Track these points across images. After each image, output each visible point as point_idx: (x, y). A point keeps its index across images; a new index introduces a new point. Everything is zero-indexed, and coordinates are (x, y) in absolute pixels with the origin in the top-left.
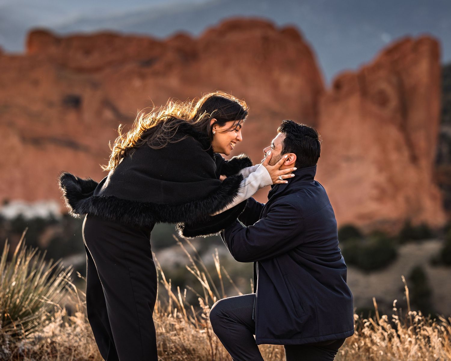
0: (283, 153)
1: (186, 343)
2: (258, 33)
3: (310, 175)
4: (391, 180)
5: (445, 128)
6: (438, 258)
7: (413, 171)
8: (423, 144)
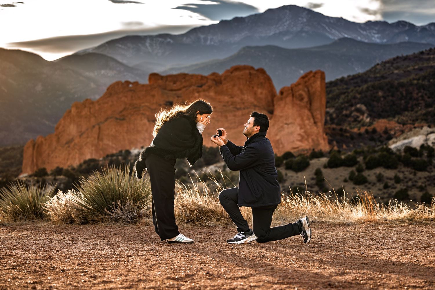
0: (254, 126)
1: (212, 209)
2: (247, 71)
3: (264, 135)
4: (305, 132)
5: (328, 110)
6: (327, 165)
7: (315, 128)
8: (319, 116)
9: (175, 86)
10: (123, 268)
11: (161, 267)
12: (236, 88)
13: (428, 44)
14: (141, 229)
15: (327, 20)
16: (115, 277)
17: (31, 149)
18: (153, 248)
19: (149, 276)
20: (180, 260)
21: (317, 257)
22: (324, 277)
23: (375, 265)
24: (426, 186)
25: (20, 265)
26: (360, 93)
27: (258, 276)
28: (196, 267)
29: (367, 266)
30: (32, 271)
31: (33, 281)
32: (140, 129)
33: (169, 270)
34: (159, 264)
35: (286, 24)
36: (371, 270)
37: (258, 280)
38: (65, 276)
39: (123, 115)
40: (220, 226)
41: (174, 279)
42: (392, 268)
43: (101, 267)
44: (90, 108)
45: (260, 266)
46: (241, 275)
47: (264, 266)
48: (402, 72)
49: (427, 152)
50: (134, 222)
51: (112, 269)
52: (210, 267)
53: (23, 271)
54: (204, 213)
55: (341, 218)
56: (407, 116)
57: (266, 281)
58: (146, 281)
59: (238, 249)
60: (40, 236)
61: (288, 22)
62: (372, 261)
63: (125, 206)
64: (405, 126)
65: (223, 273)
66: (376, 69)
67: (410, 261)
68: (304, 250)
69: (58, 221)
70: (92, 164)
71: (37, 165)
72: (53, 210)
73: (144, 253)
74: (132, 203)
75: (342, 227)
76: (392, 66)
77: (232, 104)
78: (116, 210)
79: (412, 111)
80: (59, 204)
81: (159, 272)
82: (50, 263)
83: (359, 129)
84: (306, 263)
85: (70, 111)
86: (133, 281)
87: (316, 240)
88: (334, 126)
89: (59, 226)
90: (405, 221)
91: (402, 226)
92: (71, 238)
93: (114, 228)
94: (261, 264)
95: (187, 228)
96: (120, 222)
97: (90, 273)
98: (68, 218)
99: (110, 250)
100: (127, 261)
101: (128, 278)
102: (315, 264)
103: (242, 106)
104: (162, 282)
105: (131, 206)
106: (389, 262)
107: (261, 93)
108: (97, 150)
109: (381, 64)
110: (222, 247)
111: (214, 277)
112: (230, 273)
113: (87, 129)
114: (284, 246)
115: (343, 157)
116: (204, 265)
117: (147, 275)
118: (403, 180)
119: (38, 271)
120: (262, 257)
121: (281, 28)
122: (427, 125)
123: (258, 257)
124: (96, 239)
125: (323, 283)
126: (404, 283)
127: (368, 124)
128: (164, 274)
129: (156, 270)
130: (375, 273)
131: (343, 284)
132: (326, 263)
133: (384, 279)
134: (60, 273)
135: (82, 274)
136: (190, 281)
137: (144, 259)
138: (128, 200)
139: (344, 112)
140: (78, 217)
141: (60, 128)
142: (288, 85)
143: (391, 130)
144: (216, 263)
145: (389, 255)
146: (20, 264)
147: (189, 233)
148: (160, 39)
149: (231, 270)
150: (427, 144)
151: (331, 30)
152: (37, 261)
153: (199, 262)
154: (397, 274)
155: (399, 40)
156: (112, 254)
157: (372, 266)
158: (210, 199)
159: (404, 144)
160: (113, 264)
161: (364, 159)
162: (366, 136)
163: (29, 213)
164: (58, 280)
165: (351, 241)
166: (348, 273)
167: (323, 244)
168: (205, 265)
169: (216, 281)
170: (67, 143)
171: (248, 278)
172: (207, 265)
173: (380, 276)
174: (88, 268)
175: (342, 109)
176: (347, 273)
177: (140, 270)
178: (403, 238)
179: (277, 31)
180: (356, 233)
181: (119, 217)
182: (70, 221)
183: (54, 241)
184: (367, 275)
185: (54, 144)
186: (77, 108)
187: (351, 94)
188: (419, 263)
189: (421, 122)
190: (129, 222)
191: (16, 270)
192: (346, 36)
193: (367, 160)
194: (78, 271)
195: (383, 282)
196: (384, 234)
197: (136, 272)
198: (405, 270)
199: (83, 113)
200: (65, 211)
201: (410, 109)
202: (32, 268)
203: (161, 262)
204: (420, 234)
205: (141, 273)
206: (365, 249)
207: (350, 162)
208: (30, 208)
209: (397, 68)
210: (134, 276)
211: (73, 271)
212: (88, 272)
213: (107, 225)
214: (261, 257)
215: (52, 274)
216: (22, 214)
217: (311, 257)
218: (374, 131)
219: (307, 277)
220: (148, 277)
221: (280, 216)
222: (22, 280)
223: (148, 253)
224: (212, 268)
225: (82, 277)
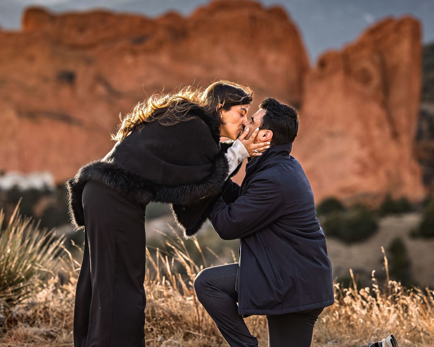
3: (286, 152)
7: (395, 146)
8: (403, 119)
9: (81, 39)
12: (219, 49)
107: (276, 63)
158: (171, 290)
221: (326, 335)
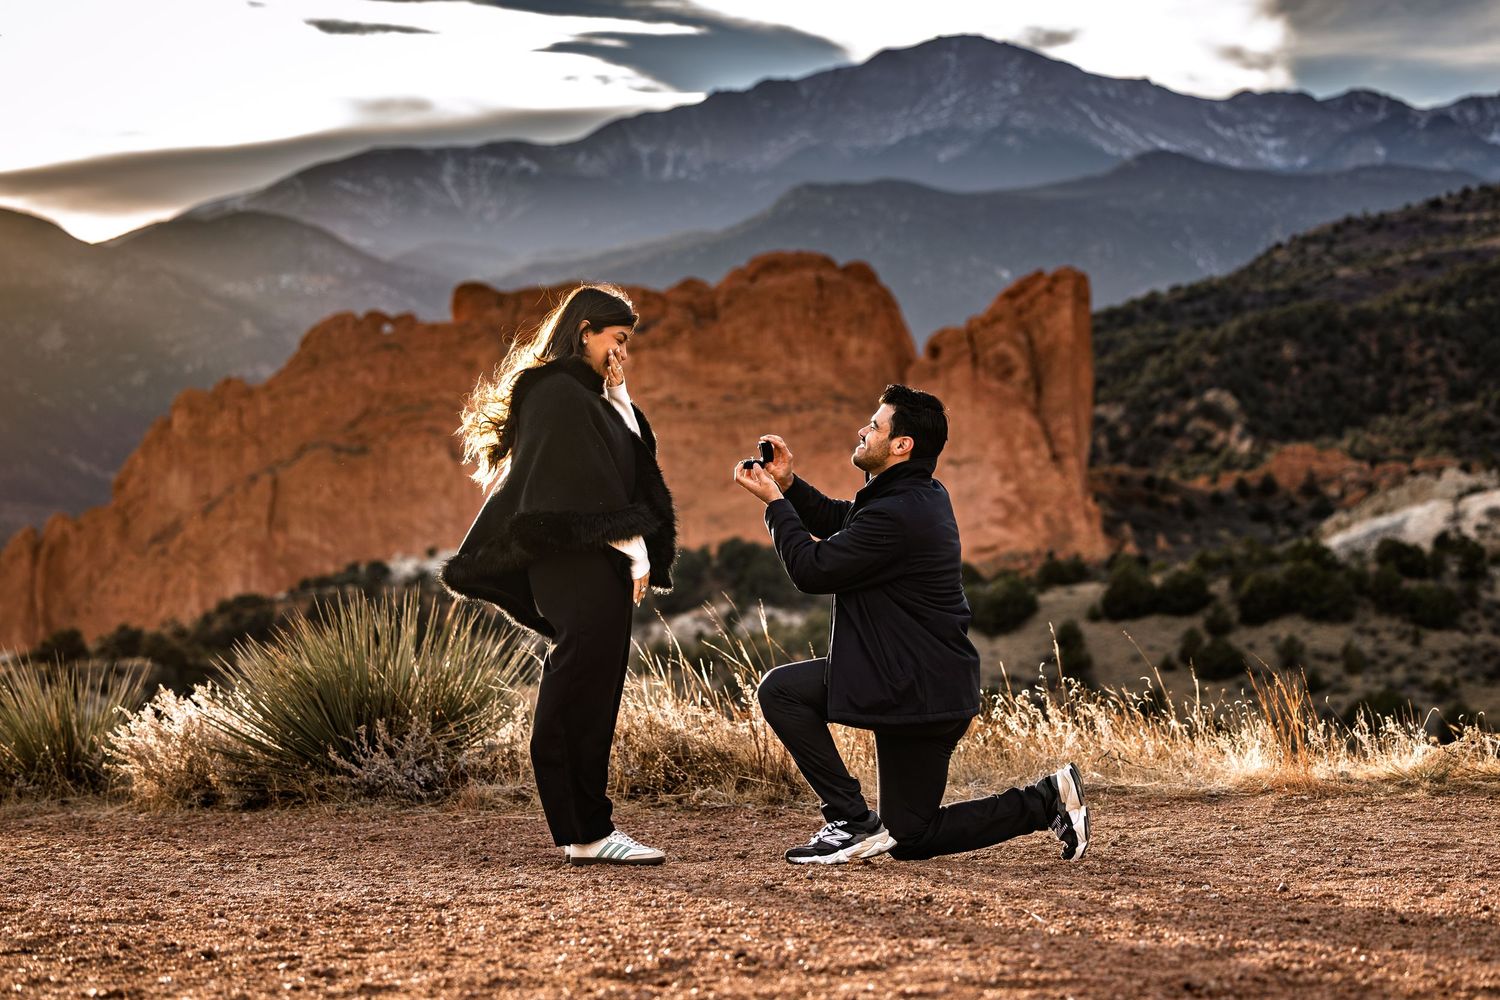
1: (719, 745)
2: (809, 274)
3: (926, 471)
4: (1020, 492)
5: (1101, 410)
6: (1099, 608)
7: (1056, 476)
8: (1068, 434)
10: (425, 944)
11: (563, 939)
12: (769, 335)
13: (1458, 173)
14: (466, 821)
15: (1094, 89)
16: (402, 973)
17: (25, 562)
18: (520, 882)
19: (525, 969)
20: (629, 916)
21: (1119, 902)
22: (1162, 964)
23: (1337, 925)
24: (1455, 683)
25: (47, 941)
26: (1215, 351)
27: (925, 962)
28: (691, 938)
29: (1309, 927)
30: (93, 958)
31: (108, 990)
32: (421, 484)
33: (596, 946)
34: (555, 929)
35: (945, 102)
36: (1327, 941)
37: (927, 974)
38: (220, 971)
39: (360, 437)
40: (750, 806)
41: (619, 976)
42: (1398, 935)
43: (345, 941)
44: (240, 412)
45: (923, 932)
46: (860, 961)
47: (937, 932)
48: (1365, 272)
49: (1458, 559)
50: (438, 798)
51: (386, 947)
52: (743, 936)
53: (63, 960)
54: (691, 762)
55: (1188, 774)
56: (1384, 430)
57: (956, 979)
58: (519, 984)
59: (832, 879)
60: (99, 851)
61: (953, 98)
62: (1320, 912)
63: (403, 739)
64: (1379, 468)
65: (796, 953)
66: (1273, 262)
67: (1458, 911)
68: (1070, 882)
69: (159, 799)
70: (250, 613)
71: (48, 622)
72: (140, 759)
73: (490, 897)
74: (428, 730)
75: (1194, 806)
76: (1328, 252)
77: (755, 392)
78: (372, 756)
79: (1403, 411)
80: (160, 735)
81: (560, 954)
82: (156, 932)
83: (1215, 480)
84: (1089, 921)
85: (168, 424)
86: (471, 983)
87: (1105, 850)
88: (1123, 469)
89: (163, 817)
90: (1417, 784)
91: (1409, 801)
92: (214, 853)
93: (366, 818)
94: (923, 925)
95: (631, 816)
96: (388, 798)
97: (310, 962)
98: (196, 788)
99: (366, 890)
100: (438, 923)
101: (452, 975)
102: (1119, 923)
103: (793, 400)
104: (578, 986)
105: (425, 742)
106: (1385, 914)
107: (861, 352)
108: (266, 564)
109: (1290, 246)
110: (769, 874)
111: (765, 967)
112: (819, 955)
113: (230, 489)
114: (993, 870)
115: (1157, 580)
116: (719, 930)
117: (517, 965)
118: (1373, 662)
119: (117, 957)
120: (923, 902)
121: (927, 118)
122: (1458, 462)
123: (909, 904)
124: (307, 858)
125: (1163, 982)
126: (1454, 980)
127: (1245, 463)
128: (580, 960)
129: (547, 950)
130: (1340, 949)
131: (1236, 983)
132: (1159, 918)
133: (1377, 967)
134: (196, 963)
135: (282, 965)
136: (680, 981)
137: (496, 914)
138: (415, 718)
139: (1161, 419)
140: (231, 782)
141: (132, 484)
142: (958, 321)
143: (1328, 481)
144: (761, 925)
145: (1380, 895)
146: (48, 935)
147: (641, 831)
148: (493, 162)
149: (823, 945)
150: (1458, 530)
151: (1109, 125)
152: (107, 925)
153: (699, 923)
154: (1421, 953)
155: (1351, 160)
156: (376, 901)
157: (1327, 928)
159: (1374, 533)
160: (389, 931)
161: (1235, 585)
162: (1240, 503)
163: (49, 771)
164: (195, 984)
165: (1234, 851)
166: (1247, 949)
167: (1135, 861)
168: (723, 932)
169: (774, 980)
170: (155, 539)
171: (890, 970)
172: (729, 930)
173: (1362, 958)
174: (299, 946)
175: (1153, 407)
176: (1242, 949)
177: (490, 948)
178: (1417, 838)
179: (916, 130)
180: (1247, 826)
181: (381, 779)
182: (203, 799)
183: (154, 866)
184: (1316, 954)
185: (111, 542)
186: (192, 410)
187: (1185, 353)
188: (1493, 916)
189: (1434, 453)
190: (419, 798)
191: (35, 957)
192: (1163, 145)
193: (1245, 588)
194: (265, 955)
195: (1377, 975)
196: (1348, 827)
197: (474, 955)
198: (1447, 940)
199: (216, 429)
200: (184, 761)
201: (1395, 406)
202: (95, 949)
203: (560, 923)
204: (1478, 825)
205: (496, 958)
206: (1287, 876)
207: (1182, 599)
208: (54, 755)
209: (1348, 259)
210: (474, 969)
211: (247, 958)
212: (300, 957)
213: (339, 809)
214: (920, 904)
215: (170, 968)
216: (24, 776)
217: (1099, 902)
218: (1269, 486)
219: (1102, 963)
220: (523, 971)
221: (965, 772)
222: (66, 989)
223: (509, 897)
224: (749, 938)
225: (284, 974)
